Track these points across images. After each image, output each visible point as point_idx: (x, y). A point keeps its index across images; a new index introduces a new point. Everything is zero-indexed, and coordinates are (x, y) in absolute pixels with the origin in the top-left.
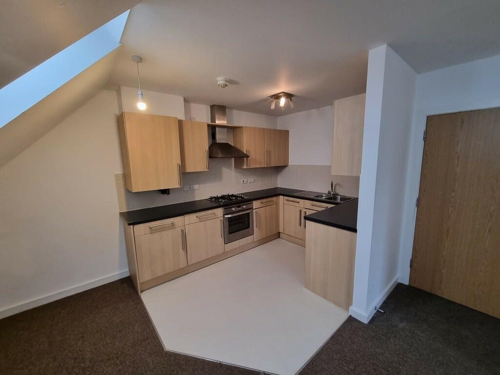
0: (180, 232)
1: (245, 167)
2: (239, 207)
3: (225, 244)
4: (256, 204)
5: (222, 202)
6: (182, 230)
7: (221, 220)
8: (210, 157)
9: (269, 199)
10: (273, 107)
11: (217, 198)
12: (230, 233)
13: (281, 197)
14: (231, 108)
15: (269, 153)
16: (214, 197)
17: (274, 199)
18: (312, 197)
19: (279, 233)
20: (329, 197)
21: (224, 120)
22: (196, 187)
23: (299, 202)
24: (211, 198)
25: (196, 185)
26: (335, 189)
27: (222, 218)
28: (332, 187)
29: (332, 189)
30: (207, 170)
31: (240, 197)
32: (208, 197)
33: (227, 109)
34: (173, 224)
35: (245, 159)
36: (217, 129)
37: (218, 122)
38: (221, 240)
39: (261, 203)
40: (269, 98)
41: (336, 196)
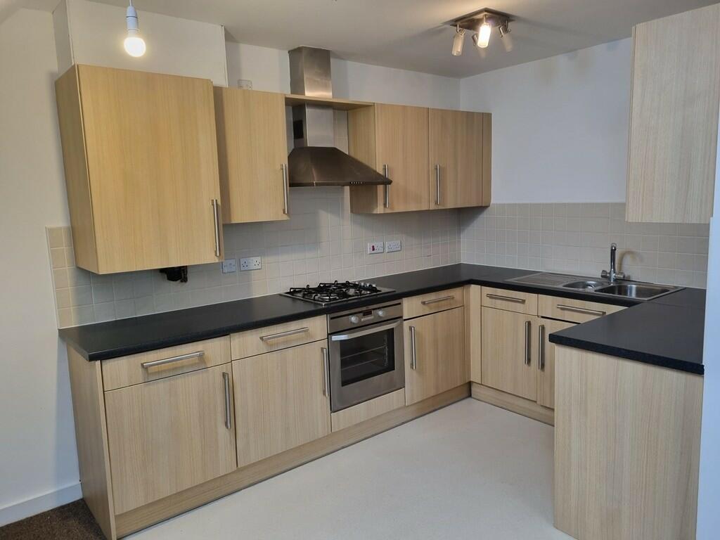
0: (219, 379)
1: (380, 209)
2: (368, 313)
3: (333, 411)
4: (410, 306)
5: (323, 301)
6: (224, 375)
7: (322, 349)
8: (291, 185)
9: (443, 294)
10: (458, 49)
11: (308, 291)
12: (345, 383)
13: (474, 289)
14: (342, 56)
15: (440, 173)
16: (301, 290)
17: (456, 293)
18: (560, 287)
19: (470, 384)
20: (606, 285)
21: (325, 87)
22: (255, 262)
23: (523, 302)
24: (294, 292)
25: (254, 259)
26: (621, 264)
27: (324, 344)
28: (613, 259)
29: (613, 266)
30: (285, 218)
31: (367, 289)
32: (284, 288)
33: (332, 61)
34: (201, 357)
35: (380, 188)
36: (309, 111)
37: (310, 94)
38: (321, 402)
39: (424, 303)
40: (448, 26)
41: (625, 284)
